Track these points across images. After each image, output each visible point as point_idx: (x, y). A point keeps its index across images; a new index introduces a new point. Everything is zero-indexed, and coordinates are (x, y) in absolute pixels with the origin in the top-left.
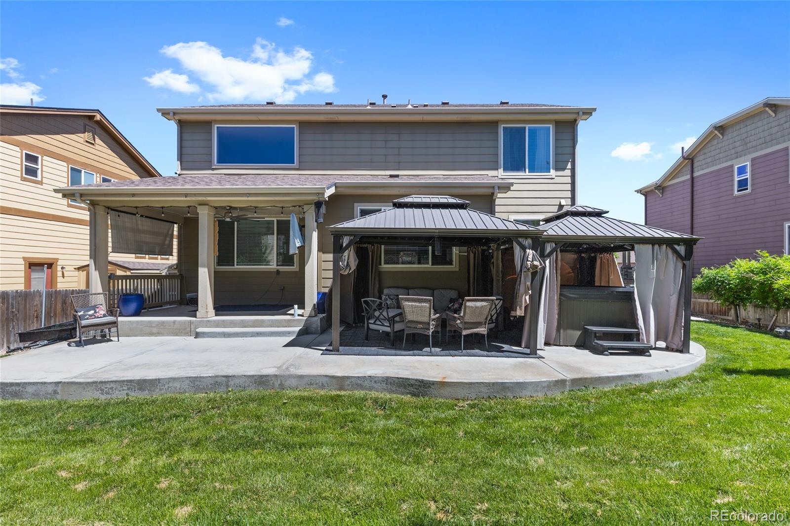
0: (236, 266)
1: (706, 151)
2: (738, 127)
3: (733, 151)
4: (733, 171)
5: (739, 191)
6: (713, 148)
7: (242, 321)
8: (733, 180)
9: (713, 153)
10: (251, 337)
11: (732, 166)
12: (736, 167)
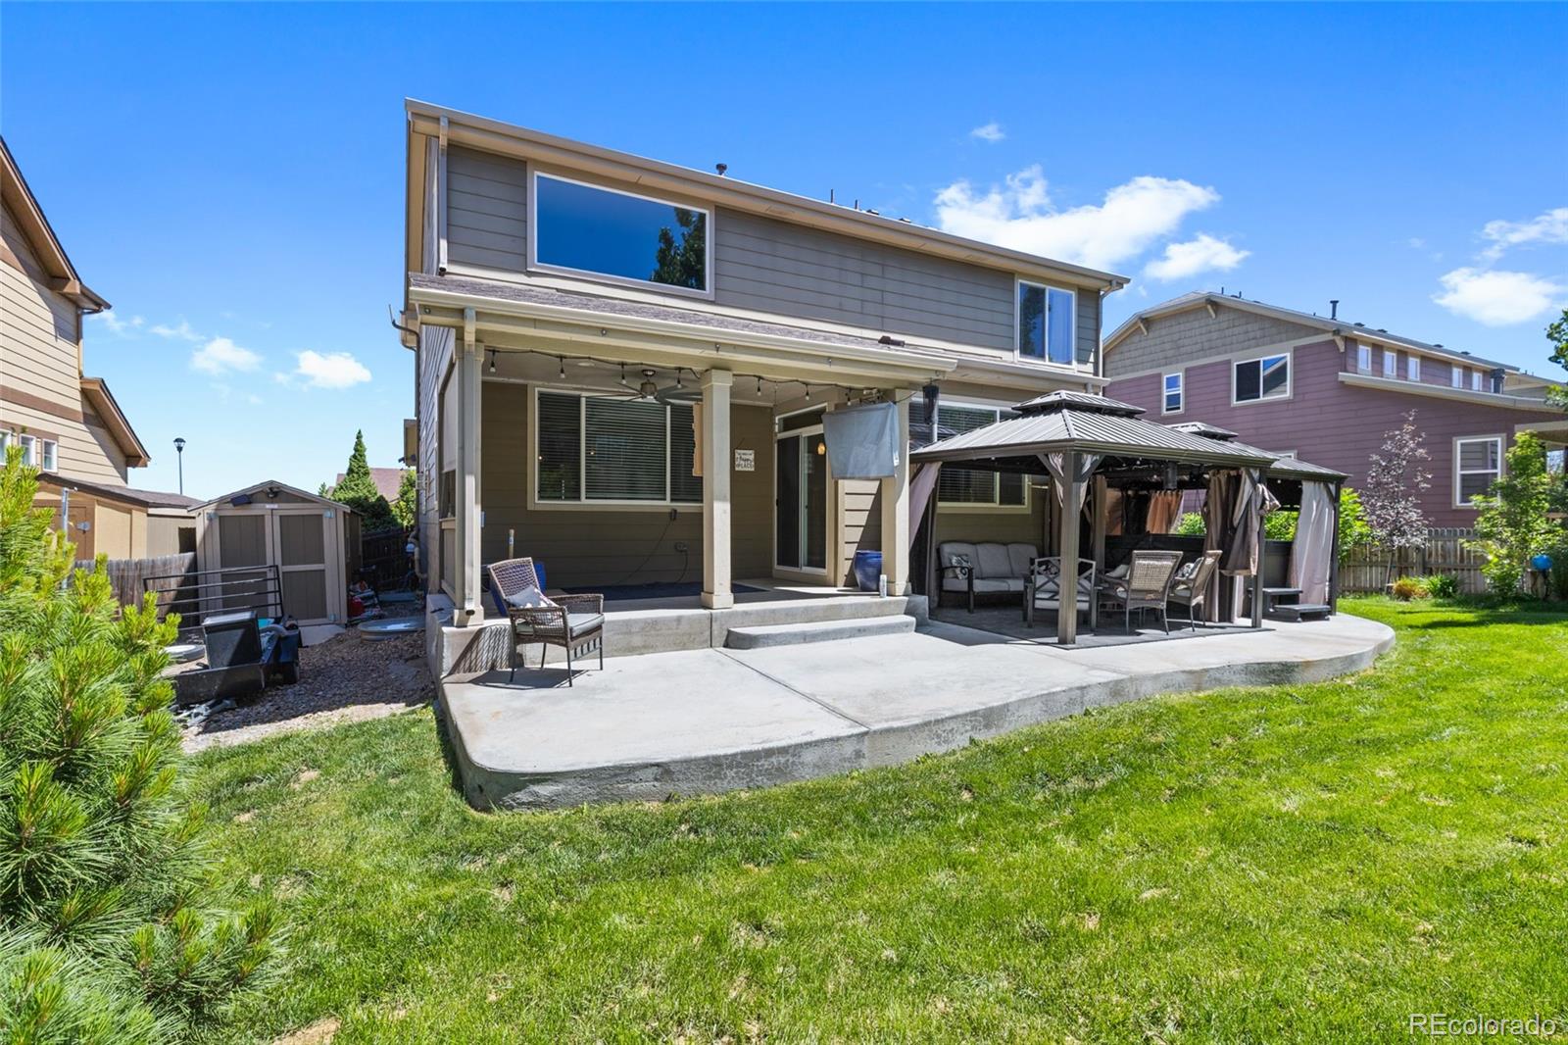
0: (584, 501)
1: (1125, 348)
2: (1168, 324)
3: (1161, 355)
4: (1160, 382)
5: (1167, 410)
6: (1133, 347)
7: (806, 609)
8: (1160, 394)
9: (1133, 354)
10: (850, 637)
11: (1159, 376)
12: (1165, 377)
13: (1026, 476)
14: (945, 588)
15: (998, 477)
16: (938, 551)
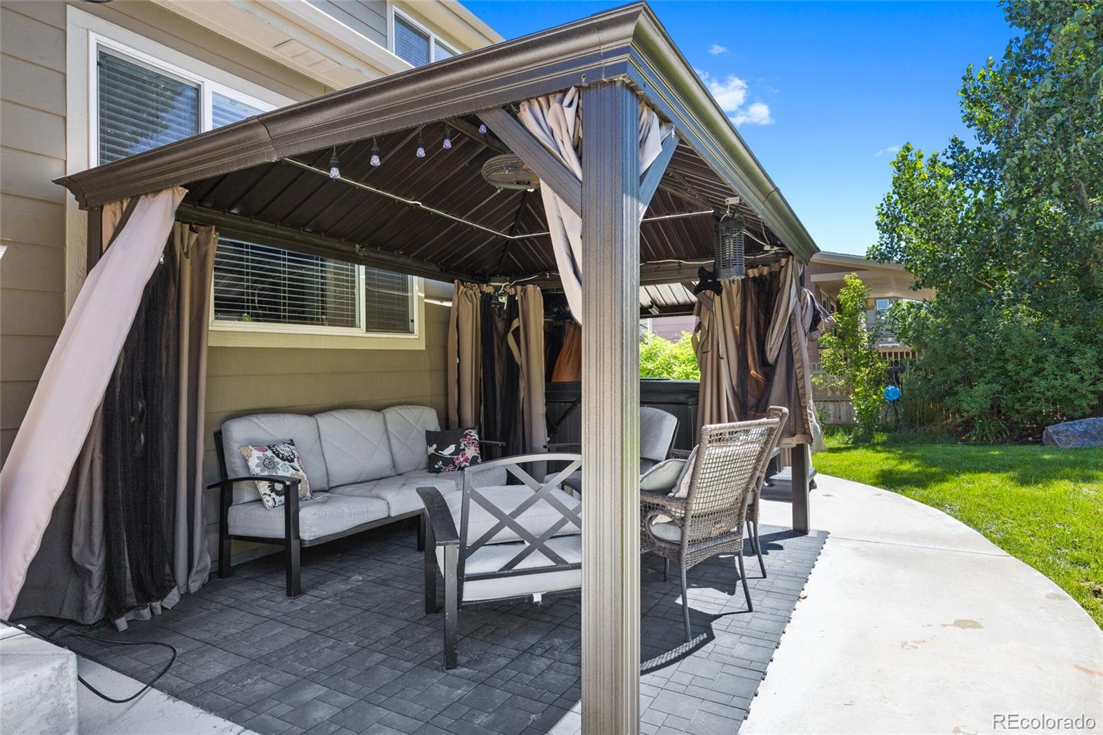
13: (416, 278)
14: (232, 531)
15: (363, 277)
16: (219, 438)
